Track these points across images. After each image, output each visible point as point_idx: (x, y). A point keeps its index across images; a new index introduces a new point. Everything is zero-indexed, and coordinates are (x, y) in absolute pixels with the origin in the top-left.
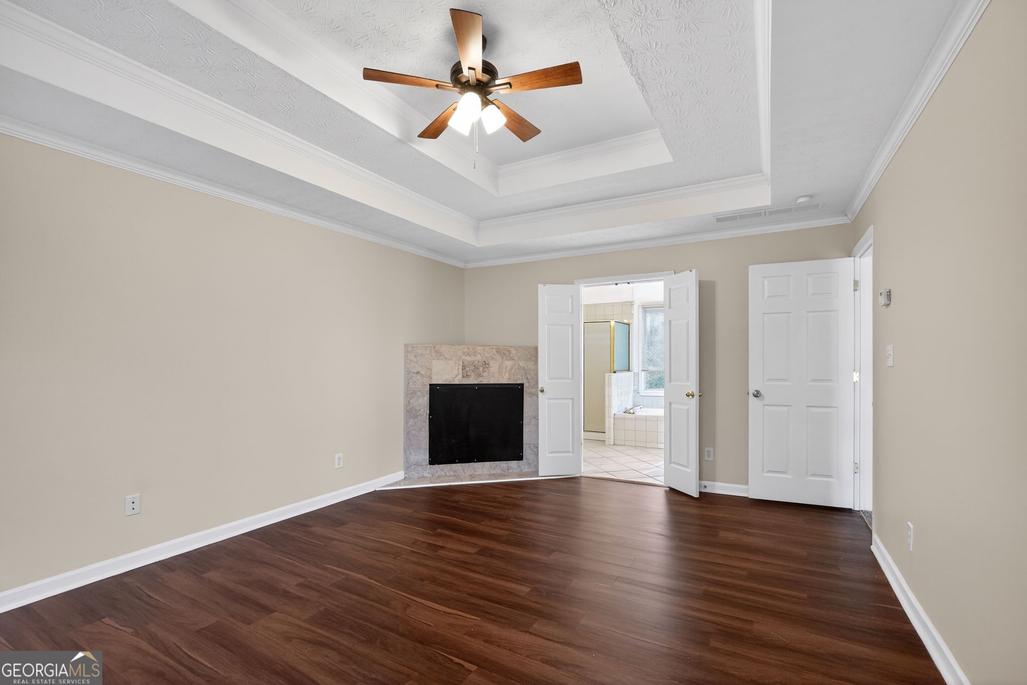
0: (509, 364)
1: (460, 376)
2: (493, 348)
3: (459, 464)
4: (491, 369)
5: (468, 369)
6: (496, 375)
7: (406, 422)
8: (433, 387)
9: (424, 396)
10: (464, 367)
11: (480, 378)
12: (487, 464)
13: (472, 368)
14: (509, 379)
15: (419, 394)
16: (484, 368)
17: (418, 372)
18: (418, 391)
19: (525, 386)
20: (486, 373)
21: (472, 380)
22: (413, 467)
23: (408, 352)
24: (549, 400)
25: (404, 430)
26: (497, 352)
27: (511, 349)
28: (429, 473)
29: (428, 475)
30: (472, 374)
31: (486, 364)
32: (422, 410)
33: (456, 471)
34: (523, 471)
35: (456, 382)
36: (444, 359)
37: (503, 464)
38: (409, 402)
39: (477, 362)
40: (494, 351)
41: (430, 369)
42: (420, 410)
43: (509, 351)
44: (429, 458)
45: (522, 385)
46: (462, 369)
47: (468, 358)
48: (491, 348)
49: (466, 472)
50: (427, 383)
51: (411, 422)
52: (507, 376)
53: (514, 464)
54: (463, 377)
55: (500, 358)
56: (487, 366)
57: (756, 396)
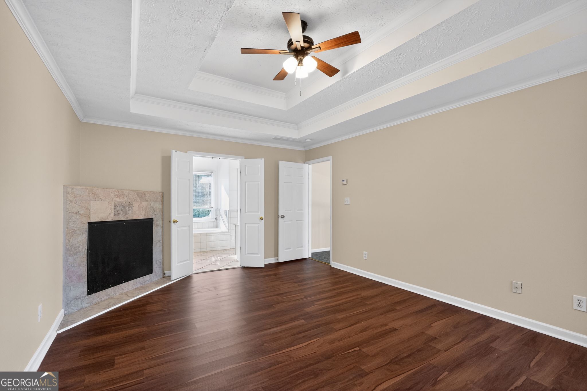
0: (144, 204)
1: (112, 214)
2: (135, 192)
3: (112, 288)
4: (134, 208)
5: (118, 208)
6: (137, 212)
7: (66, 261)
8: (91, 225)
9: (83, 234)
10: (115, 207)
11: (126, 215)
12: (131, 282)
13: (121, 207)
14: (145, 215)
15: (78, 232)
16: (129, 208)
17: (77, 213)
18: (78, 229)
19: (154, 219)
20: (130, 212)
21: (121, 218)
22: (73, 302)
23: (67, 193)
24: (177, 228)
25: (63, 268)
26: (138, 195)
27: (146, 193)
28: (87, 303)
29: (87, 305)
30: (121, 213)
31: (130, 204)
32: (81, 247)
33: (109, 295)
34: (153, 281)
35: (110, 219)
36: (100, 200)
37: (140, 280)
38: (69, 241)
39: (124, 203)
40: (136, 194)
41: (88, 209)
42: (79, 247)
43: (145, 194)
44: (88, 289)
45: (152, 219)
46: (114, 209)
47: (118, 200)
48: (134, 192)
49: (116, 293)
50: (86, 221)
51: (71, 259)
52: (143, 213)
53: (147, 277)
54: (115, 215)
55: (139, 200)
56: (131, 206)
57: (281, 217)
